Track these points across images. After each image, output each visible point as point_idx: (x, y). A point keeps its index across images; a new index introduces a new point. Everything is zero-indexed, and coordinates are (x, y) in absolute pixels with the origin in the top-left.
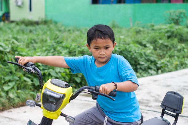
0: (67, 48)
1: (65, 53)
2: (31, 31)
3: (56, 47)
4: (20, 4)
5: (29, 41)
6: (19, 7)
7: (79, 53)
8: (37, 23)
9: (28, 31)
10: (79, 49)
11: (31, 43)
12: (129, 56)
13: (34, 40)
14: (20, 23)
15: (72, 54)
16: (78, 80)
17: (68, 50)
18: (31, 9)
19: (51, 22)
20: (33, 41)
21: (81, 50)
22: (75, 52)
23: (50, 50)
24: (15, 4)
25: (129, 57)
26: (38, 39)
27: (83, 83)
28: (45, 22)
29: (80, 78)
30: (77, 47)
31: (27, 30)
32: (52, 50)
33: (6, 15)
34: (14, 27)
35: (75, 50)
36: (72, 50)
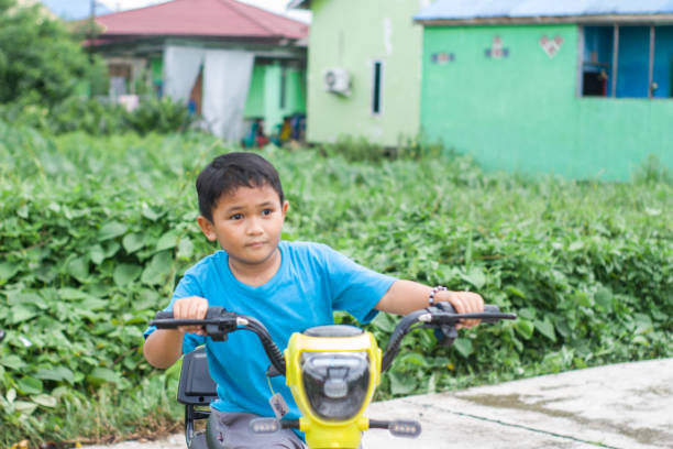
0: (437, 238)
1: (430, 256)
2: (360, 180)
3: (405, 235)
4: (340, 85)
5: (339, 213)
6: (339, 95)
7: (474, 259)
8: (389, 154)
9: (353, 178)
10: (479, 244)
11: (345, 217)
12: (658, 278)
13: (357, 210)
14: (330, 152)
15: (452, 259)
16: (464, 348)
17: (440, 245)
18: (376, 108)
19: (440, 150)
20: (351, 213)
21: (485, 247)
22: (463, 253)
23: (381, 244)
24: (325, 87)
25: (656, 283)
26: (371, 206)
27: (481, 358)
28: (417, 153)
29: (473, 341)
30: (471, 235)
31: (348, 174)
32: (391, 244)
33: (294, 123)
34: (308, 165)
35: (462, 248)
36: (452, 247)
